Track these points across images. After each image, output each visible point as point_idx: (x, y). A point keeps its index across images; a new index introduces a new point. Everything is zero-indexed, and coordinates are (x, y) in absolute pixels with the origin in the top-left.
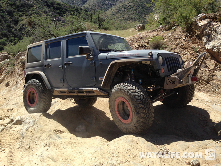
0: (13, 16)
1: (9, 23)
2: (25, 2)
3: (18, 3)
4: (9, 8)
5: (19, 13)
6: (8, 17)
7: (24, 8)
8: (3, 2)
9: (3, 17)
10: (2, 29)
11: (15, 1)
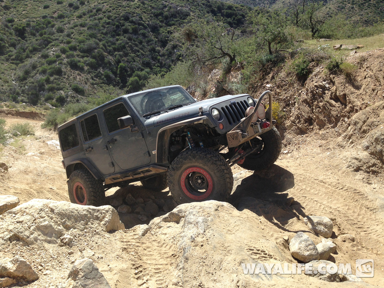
0: (159, 34)
1: (153, 45)
2: (177, 8)
3: (166, 12)
4: (153, 21)
5: (168, 27)
6: (152, 36)
7: (176, 19)
8: (144, 12)
9: (144, 35)
10: (143, 54)
11: (162, 9)
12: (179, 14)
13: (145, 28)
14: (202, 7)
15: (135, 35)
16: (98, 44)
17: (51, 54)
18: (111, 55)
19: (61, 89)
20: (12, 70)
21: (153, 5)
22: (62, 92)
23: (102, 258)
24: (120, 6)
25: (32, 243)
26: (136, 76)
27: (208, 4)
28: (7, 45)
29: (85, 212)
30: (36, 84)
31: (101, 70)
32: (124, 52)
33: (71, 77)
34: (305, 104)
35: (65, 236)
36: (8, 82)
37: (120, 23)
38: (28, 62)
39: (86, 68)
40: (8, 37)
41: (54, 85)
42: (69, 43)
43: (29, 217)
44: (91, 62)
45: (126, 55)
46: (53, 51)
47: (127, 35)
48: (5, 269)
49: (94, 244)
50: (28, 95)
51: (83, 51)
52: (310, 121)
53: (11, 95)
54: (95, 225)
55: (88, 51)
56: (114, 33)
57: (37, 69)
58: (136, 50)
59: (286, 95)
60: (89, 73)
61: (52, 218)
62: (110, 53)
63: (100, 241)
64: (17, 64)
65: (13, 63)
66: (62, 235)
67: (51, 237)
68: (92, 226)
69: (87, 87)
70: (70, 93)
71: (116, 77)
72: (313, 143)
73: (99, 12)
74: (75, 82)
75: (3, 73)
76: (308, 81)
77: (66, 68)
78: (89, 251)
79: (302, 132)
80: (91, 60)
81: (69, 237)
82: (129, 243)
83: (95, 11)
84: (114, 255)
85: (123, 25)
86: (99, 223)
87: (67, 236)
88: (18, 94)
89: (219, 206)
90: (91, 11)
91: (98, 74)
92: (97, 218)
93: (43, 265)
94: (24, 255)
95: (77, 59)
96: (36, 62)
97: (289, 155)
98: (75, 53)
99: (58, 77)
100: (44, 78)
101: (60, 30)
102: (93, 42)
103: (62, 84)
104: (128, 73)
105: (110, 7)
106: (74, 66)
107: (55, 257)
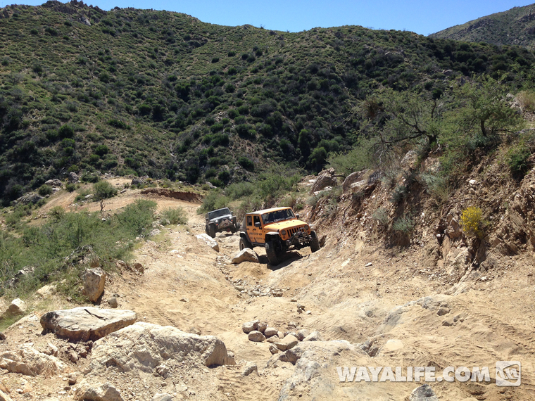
0: (357, 89)
2: (384, 53)
3: (369, 58)
4: (349, 72)
5: (370, 79)
6: (346, 92)
7: (382, 68)
8: (339, 61)
9: (336, 92)
10: (333, 117)
11: (364, 55)
12: (386, 60)
13: (338, 81)
14: (421, 49)
15: (324, 92)
16: (275, 105)
17: (217, 120)
18: (292, 119)
19: (226, 163)
20: (171, 139)
21: (350, 51)
22: (226, 166)
23: (194, 394)
24: (307, 55)
25: (128, 370)
26: (322, 146)
27: (431, 44)
28: (167, 109)
29: (185, 342)
30: (196, 156)
31: (277, 139)
32: (308, 114)
33: (239, 148)
34: (517, 213)
35: (161, 366)
36: (165, 154)
37: (305, 77)
38: (190, 130)
39: (258, 136)
40: (168, 98)
41: (218, 158)
42: (239, 104)
43: (129, 342)
44: (265, 128)
45: (311, 118)
46: (220, 116)
47: (313, 92)
48: (94, 393)
49: (190, 378)
50: (186, 170)
51: (256, 115)
52: (522, 237)
53: (167, 171)
54: (195, 357)
55: (262, 115)
56: (296, 90)
57: (200, 138)
58: (324, 111)
59: (495, 197)
60: (262, 142)
61: (151, 345)
62: (290, 116)
63: (196, 376)
64: (177, 132)
65: (172, 131)
66: (159, 364)
67: (147, 366)
68: (192, 358)
69: (258, 161)
70: (236, 168)
71: (296, 147)
72: (521, 270)
73: (279, 64)
74: (244, 154)
75: (160, 143)
76: (524, 180)
77: (233, 136)
78: (183, 385)
79: (510, 252)
80: (265, 125)
81: (164, 367)
82: (228, 382)
83: (274, 62)
84: (208, 393)
85: (310, 80)
86: (199, 356)
87: (163, 366)
88: (176, 169)
89: (341, 350)
90: (270, 64)
91: (273, 143)
92: (198, 349)
93: (134, 393)
94: (118, 381)
95: (248, 124)
96: (200, 129)
97: (488, 283)
98: (246, 118)
99: (223, 148)
100: (207, 149)
101: (231, 89)
102: (269, 103)
103: (228, 156)
104: (312, 142)
105: (294, 57)
106: (244, 134)
107: (148, 387)
